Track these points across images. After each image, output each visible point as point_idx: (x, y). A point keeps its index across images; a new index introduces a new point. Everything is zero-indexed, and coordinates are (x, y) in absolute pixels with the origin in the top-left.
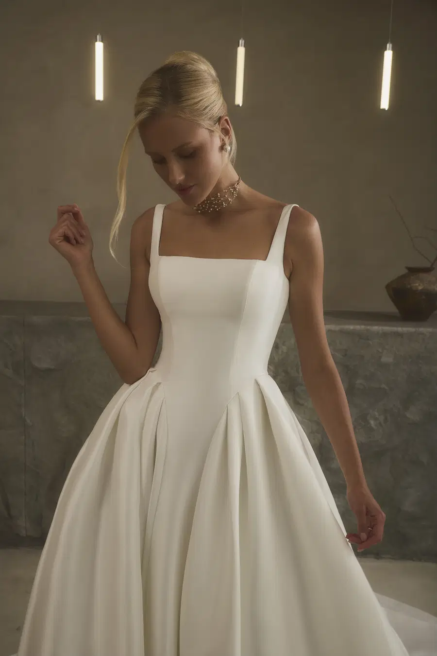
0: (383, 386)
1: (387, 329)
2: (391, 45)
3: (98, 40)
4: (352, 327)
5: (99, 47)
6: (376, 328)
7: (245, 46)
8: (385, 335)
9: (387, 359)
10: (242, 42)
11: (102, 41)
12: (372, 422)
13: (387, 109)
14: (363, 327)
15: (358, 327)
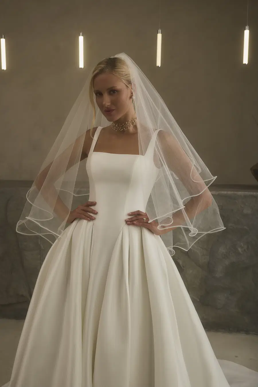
0: (245, 227)
1: (247, 193)
2: (248, 27)
3: (80, 35)
4: (225, 192)
5: (81, 39)
6: (240, 193)
7: (161, 33)
8: (245, 196)
9: (247, 211)
10: (160, 31)
11: (83, 36)
12: (240, 250)
13: (247, 64)
14: (232, 192)
15: (229, 193)
